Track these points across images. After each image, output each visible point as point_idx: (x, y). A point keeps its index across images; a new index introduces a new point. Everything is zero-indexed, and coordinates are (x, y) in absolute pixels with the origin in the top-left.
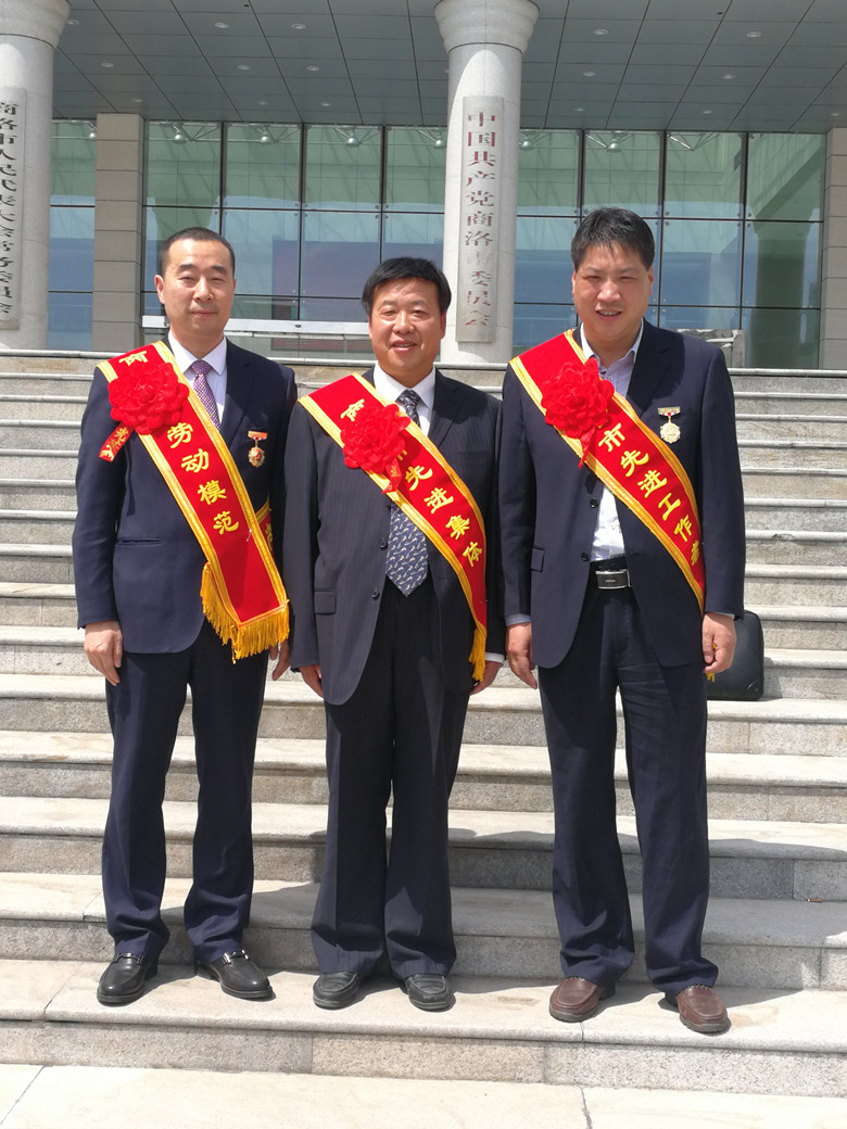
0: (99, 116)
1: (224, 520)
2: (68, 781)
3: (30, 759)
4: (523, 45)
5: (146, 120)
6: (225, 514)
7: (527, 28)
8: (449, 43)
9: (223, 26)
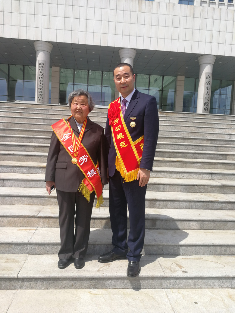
0: (52, 67)
1: (123, 144)
2: (218, 206)
3: (210, 201)
4: (134, 58)
5: (60, 68)
6: (123, 142)
7: (135, 55)
8: (121, 57)
9: (80, 51)
